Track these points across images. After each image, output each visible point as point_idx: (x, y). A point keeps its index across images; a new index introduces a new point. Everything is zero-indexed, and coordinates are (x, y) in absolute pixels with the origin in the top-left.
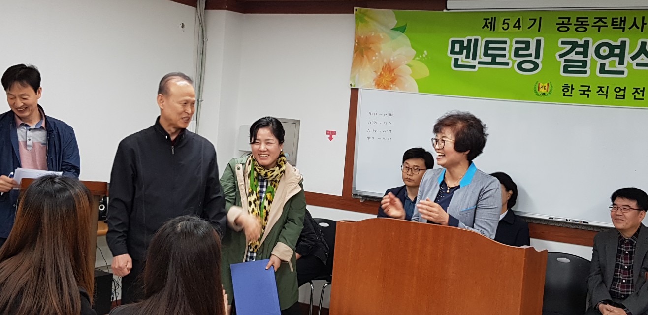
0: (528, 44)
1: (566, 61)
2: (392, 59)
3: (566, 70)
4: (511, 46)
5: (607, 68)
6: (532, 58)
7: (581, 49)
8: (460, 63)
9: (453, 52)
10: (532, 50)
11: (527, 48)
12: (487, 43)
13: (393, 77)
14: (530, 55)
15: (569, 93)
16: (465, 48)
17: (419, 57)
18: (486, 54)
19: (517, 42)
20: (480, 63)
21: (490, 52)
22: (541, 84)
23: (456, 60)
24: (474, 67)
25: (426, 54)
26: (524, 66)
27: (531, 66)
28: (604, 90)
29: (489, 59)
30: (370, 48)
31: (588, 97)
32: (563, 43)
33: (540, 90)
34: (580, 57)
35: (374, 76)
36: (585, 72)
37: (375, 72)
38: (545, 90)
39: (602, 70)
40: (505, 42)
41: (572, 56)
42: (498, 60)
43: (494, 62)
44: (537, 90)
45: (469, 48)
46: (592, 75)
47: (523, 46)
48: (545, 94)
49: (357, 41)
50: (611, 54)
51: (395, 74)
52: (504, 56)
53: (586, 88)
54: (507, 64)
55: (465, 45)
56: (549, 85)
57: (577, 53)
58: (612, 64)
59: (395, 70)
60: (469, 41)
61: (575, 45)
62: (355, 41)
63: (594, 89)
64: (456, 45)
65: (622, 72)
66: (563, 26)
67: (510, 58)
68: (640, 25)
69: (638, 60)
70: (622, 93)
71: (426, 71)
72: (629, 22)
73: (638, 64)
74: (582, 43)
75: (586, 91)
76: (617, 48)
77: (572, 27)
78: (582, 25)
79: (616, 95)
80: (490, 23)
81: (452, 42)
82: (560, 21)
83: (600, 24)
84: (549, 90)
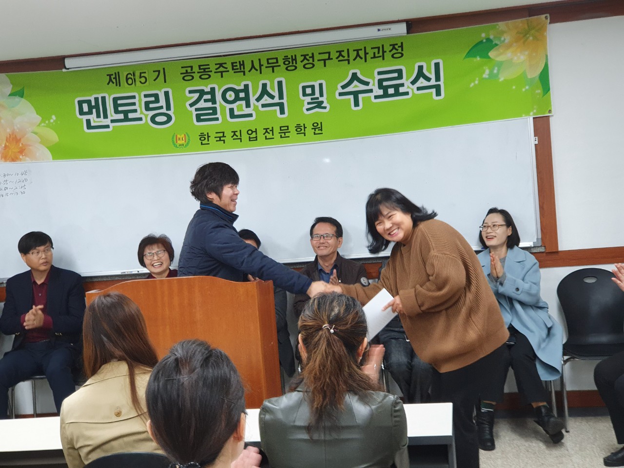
0: (156, 96)
1: (197, 110)
2: (15, 127)
4: (140, 100)
5: (236, 113)
6: (164, 110)
7: (209, 97)
8: (93, 124)
9: (82, 112)
10: (162, 102)
11: (157, 100)
12: (115, 100)
13: (21, 148)
14: (161, 107)
15: (206, 142)
16: (93, 107)
17: (45, 123)
18: (117, 111)
19: (146, 96)
20: (112, 121)
21: (120, 109)
22: (178, 136)
23: (88, 121)
24: (107, 127)
25: (55, 119)
26: (158, 119)
27: (164, 119)
28: (237, 134)
29: (121, 116)
31: (224, 143)
32: (190, 92)
33: (179, 142)
34: (209, 105)
36: (217, 119)
38: (184, 142)
40: (134, 97)
41: (202, 104)
42: (131, 116)
43: (126, 119)
44: (175, 142)
45: (98, 107)
46: (223, 121)
47: (153, 99)
48: (183, 145)
50: (237, 99)
51: (22, 144)
52: (135, 111)
53: (221, 135)
54: (140, 119)
55: (93, 104)
56: (186, 135)
57: (206, 101)
58: (239, 107)
59: (22, 140)
60: (96, 99)
61: (202, 93)
63: (229, 134)
64: (83, 104)
65: (250, 115)
66: (187, 75)
67: (142, 113)
68: (255, 67)
69: (263, 101)
70: (254, 135)
71: (53, 137)
72: (248, 66)
73: (263, 106)
74: (209, 90)
75: (221, 138)
76: (241, 91)
77: (197, 76)
78: (205, 72)
79: (250, 138)
80: (114, 78)
81: (79, 102)
82: (184, 70)
83: (221, 69)
84: (187, 141)
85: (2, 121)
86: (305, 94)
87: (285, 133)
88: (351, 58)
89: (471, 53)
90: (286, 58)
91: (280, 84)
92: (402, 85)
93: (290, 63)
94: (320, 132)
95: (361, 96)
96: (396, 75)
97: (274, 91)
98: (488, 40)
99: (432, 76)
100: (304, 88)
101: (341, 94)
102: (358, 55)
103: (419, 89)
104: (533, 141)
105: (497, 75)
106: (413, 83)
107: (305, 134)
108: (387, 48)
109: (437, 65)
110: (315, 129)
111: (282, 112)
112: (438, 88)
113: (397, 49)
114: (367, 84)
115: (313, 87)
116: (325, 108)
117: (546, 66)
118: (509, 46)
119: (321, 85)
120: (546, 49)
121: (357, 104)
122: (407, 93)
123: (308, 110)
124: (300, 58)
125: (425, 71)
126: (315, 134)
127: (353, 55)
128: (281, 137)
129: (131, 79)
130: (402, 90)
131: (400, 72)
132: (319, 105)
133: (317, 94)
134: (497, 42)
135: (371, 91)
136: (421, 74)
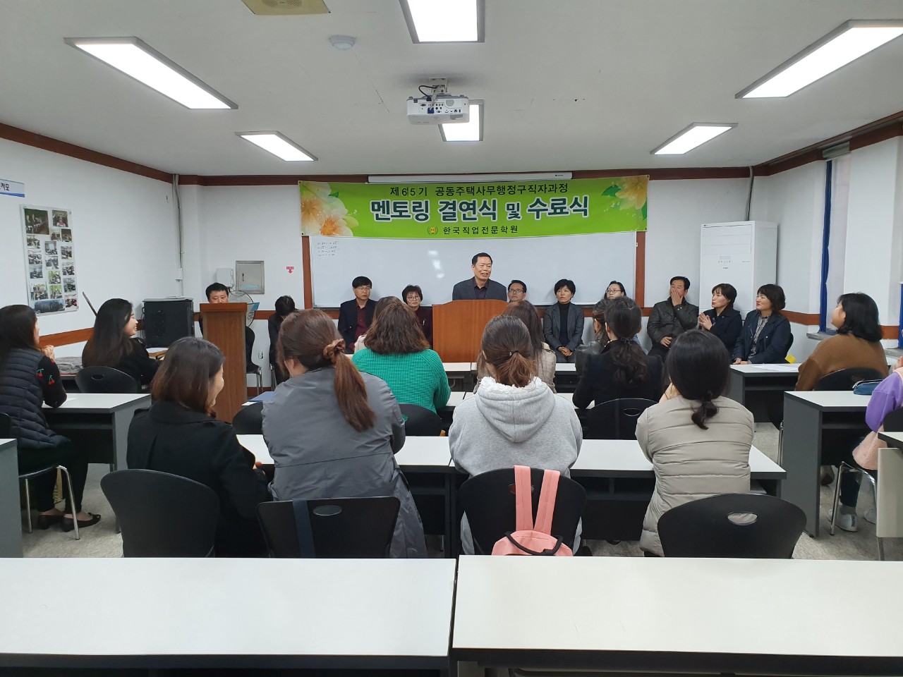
0: (420, 203)
1: (444, 213)
2: (332, 215)
3: (444, 219)
4: (410, 205)
5: (467, 217)
6: (424, 212)
7: (452, 206)
8: (380, 217)
9: (373, 209)
10: (423, 207)
11: (420, 206)
12: (395, 203)
13: (334, 228)
14: (422, 210)
15: (447, 232)
16: (381, 207)
17: (350, 214)
18: (395, 211)
19: (414, 203)
20: (392, 216)
21: (398, 209)
23: (377, 215)
24: (389, 219)
25: (356, 212)
26: (420, 217)
27: (424, 217)
28: (467, 229)
29: (398, 214)
30: (314, 208)
31: (459, 234)
32: (441, 203)
34: (451, 211)
35: (320, 227)
36: (455, 220)
37: (320, 224)
39: (465, 218)
40: (406, 203)
41: (447, 210)
42: (403, 214)
43: (401, 216)
45: (383, 207)
46: (459, 221)
47: (418, 205)
48: (434, 234)
49: (303, 204)
50: (468, 209)
51: (335, 225)
52: (407, 211)
53: (457, 229)
54: (409, 216)
55: (381, 205)
57: (450, 208)
58: (469, 214)
59: (335, 223)
60: (383, 202)
61: (448, 204)
62: (301, 204)
63: (461, 229)
64: (375, 205)
65: (475, 219)
66: (440, 192)
67: (410, 213)
68: (481, 191)
69: (483, 211)
70: (476, 230)
71: (356, 223)
72: (476, 190)
73: (483, 214)
74: (452, 202)
75: (457, 231)
76: (471, 204)
77: (445, 193)
78: (450, 192)
79: (474, 232)
80: (395, 190)
81: (372, 203)
82: (438, 190)
83: (460, 191)
84: (436, 231)
85: (324, 211)
86: (508, 209)
87: (495, 231)
88: (537, 190)
89: (606, 193)
90: (499, 187)
91: (494, 201)
92: (565, 208)
93: (501, 190)
94: (516, 231)
95: (540, 212)
96: (562, 202)
97: (490, 206)
98: (615, 186)
99: (583, 204)
100: (508, 205)
101: (529, 210)
102: (541, 189)
103: (574, 211)
104: (636, 245)
105: (619, 207)
106: (571, 207)
107: (506, 232)
108: (558, 186)
109: (586, 198)
110: (513, 230)
111: (494, 219)
112: (585, 212)
113: (564, 187)
114: (545, 205)
115: (513, 205)
116: (519, 218)
117: (646, 203)
118: (627, 191)
119: (518, 204)
120: (646, 194)
121: (538, 217)
122: (567, 213)
123: (509, 218)
124: (507, 188)
125: (578, 201)
126: (512, 232)
127: (538, 188)
128: (492, 233)
129: (405, 192)
130: (564, 211)
131: (564, 200)
132: (516, 216)
133: (516, 210)
134: (620, 188)
135: (547, 210)
136: (576, 202)
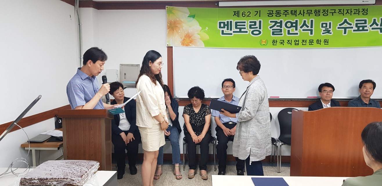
0: (255, 23)
1: (273, 30)
2: (189, 31)
3: (273, 34)
4: (247, 24)
5: (291, 32)
6: (258, 29)
7: (279, 24)
8: (224, 32)
9: (220, 27)
10: (258, 25)
11: (255, 25)
12: (236, 23)
13: (191, 40)
15: (275, 44)
16: (226, 25)
17: (203, 30)
18: (236, 28)
19: (250, 22)
20: (234, 32)
21: (238, 27)
22: (263, 40)
24: (231, 34)
25: (207, 29)
26: (255, 33)
27: (258, 32)
28: (290, 41)
29: (238, 30)
30: (177, 26)
31: (283, 45)
32: (271, 22)
33: (263, 43)
34: (279, 28)
35: (181, 40)
36: (282, 34)
37: (181, 38)
38: (265, 43)
39: (289, 33)
40: (245, 22)
41: (275, 27)
42: (242, 30)
43: (240, 31)
44: (261, 43)
45: (228, 25)
46: (285, 36)
47: (253, 24)
49: (169, 23)
50: (292, 26)
51: (192, 39)
52: (245, 28)
53: (283, 41)
54: (247, 32)
56: (266, 40)
57: (277, 26)
58: (292, 30)
59: (192, 37)
60: (228, 22)
61: (276, 22)
62: (168, 23)
63: (286, 41)
64: (221, 24)
65: (297, 34)
66: (270, 14)
67: (248, 29)
68: (302, 13)
69: (303, 28)
70: (297, 42)
71: (207, 37)
73: (303, 30)
74: (280, 22)
75: (282, 42)
76: (294, 23)
77: (274, 15)
78: (278, 14)
79: (295, 44)
80: (237, 13)
81: (219, 22)
82: (269, 12)
83: (286, 13)
84: (266, 43)
85: (184, 28)
86: (322, 27)
87: (311, 43)
88: (345, 13)
90: (316, 11)
91: (312, 21)
92: (366, 26)
93: (317, 13)
94: (327, 43)
95: (347, 29)
96: (364, 22)
97: (309, 24)
99: (379, 24)
100: (322, 24)
101: (338, 28)
102: (348, 12)
103: (373, 29)
106: (371, 26)
107: (320, 44)
109: (381, 20)
110: (325, 42)
111: (311, 33)
113: (365, 11)
114: (351, 24)
115: (326, 24)
116: (331, 33)
119: (330, 23)
121: (345, 33)
122: (367, 30)
123: (323, 33)
124: (322, 11)
125: (376, 21)
126: (325, 44)
128: (310, 44)
129: (244, 14)
130: (365, 28)
132: (329, 32)
133: (328, 27)
135: (352, 28)
136: (374, 23)
